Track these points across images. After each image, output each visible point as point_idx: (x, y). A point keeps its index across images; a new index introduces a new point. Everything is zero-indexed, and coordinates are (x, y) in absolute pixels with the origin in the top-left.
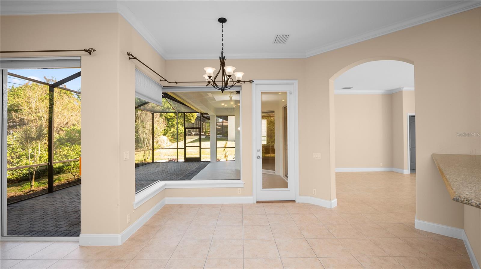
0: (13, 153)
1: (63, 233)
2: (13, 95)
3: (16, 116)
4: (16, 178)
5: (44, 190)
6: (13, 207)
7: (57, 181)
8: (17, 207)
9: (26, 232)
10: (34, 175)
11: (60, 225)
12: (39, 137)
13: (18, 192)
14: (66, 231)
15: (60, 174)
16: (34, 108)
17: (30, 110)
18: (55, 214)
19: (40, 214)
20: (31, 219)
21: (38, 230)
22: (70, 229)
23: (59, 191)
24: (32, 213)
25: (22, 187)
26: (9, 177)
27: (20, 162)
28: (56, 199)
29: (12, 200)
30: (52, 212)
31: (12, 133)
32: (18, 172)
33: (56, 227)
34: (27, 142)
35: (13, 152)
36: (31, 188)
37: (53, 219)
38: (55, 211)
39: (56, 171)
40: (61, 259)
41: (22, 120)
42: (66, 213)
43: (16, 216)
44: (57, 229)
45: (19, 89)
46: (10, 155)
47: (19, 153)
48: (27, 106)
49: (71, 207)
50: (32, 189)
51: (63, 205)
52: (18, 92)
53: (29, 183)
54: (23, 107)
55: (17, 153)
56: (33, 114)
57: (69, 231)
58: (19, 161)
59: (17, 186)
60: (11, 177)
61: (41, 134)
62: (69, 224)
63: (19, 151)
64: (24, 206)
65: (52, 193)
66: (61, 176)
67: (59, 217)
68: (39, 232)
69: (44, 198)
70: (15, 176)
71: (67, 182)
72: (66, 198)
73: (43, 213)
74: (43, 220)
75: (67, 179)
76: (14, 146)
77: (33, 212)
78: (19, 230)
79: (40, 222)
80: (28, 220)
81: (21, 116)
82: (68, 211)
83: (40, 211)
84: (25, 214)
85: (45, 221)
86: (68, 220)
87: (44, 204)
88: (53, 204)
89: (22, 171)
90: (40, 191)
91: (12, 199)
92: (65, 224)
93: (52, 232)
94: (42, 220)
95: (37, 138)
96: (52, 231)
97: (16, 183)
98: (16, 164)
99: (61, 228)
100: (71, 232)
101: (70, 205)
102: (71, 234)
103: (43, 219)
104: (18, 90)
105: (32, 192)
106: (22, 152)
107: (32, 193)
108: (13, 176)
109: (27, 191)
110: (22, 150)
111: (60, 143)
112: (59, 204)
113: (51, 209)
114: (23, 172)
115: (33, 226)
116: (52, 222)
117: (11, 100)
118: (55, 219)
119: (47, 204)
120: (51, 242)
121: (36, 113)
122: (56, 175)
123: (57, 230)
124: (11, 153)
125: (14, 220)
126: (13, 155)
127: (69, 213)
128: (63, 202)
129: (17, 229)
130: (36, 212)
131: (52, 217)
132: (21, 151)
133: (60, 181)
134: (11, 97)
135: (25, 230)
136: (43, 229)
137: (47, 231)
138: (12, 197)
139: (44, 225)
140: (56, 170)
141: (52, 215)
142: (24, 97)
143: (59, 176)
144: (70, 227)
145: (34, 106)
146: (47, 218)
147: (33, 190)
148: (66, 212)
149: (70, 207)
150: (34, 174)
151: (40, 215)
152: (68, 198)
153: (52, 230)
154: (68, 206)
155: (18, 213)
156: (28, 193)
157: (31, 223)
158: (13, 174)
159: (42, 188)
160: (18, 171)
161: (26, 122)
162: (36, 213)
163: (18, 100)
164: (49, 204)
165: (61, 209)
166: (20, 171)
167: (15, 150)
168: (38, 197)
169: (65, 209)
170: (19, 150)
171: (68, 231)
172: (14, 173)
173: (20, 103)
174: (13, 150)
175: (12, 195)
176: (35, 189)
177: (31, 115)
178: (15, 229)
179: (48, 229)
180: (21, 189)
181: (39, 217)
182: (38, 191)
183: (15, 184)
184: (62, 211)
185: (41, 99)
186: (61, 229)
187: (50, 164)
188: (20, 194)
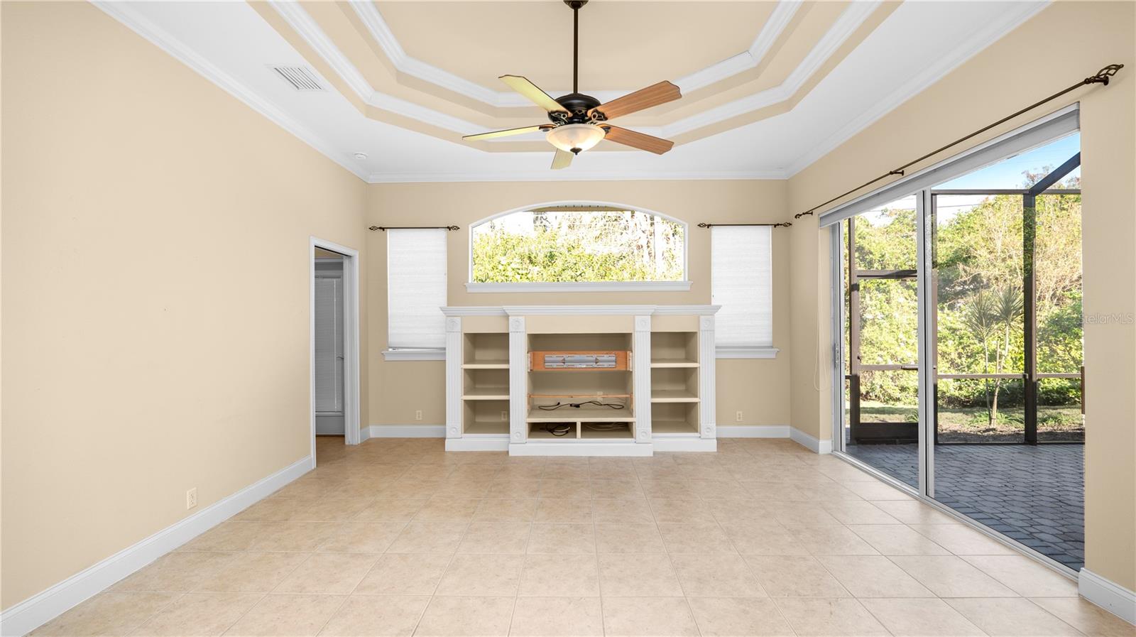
0: (960, 347)
1: (1047, 547)
2: (961, 229)
3: (965, 271)
4: (965, 397)
5: (1017, 435)
6: (952, 451)
7: (1051, 422)
8: (960, 453)
9: (968, 507)
10: (996, 397)
11: (1042, 525)
12: (1006, 314)
13: (967, 426)
14: (1053, 545)
15: (1062, 407)
16: (999, 251)
17: (992, 256)
18: (1033, 496)
19: (1000, 483)
20: (982, 486)
21: (992, 514)
22: (1065, 545)
23: (1049, 446)
24: (986, 476)
25: (975, 417)
26: (954, 393)
27: (973, 365)
28: (1041, 462)
29: (954, 438)
30: (1027, 490)
31: (960, 307)
32: (969, 386)
33: (1031, 526)
34: (982, 325)
35: (960, 343)
36: (990, 424)
37: (1026, 506)
38: (1033, 489)
39: (1052, 397)
40: (1026, 598)
41: (976, 279)
42: (1061, 504)
43: (955, 469)
44: (1032, 530)
45: (971, 215)
46: (956, 350)
47: (972, 347)
48: (986, 248)
49: (1077, 494)
50: (992, 427)
51: (1058, 482)
52: (969, 221)
53: (987, 413)
54: (978, 252)
55: (969, 346)
56: (999, 263)
57: (1061, 550)
58: (972, 363)
59: (966, 413)
60: (957, 393)
61: (1009, 307)
62: (1064, 533)
63: (973, 344)
64: (972, 456)
65: (1034, 447)
66: (1065, 411)
67: (1042, 506)
68: (992, 518)
69: (1014, 453)
70: (964, 393)
71: (1078, 429)
72: (1068, 468)
73: (1007, 484)
74: (1005, 498)
75: (1079, 422)
76: (962, 332)
77: (986, 474)
78: (958, 498)
79: (997, 499)
80: (973, 485)
81: (975, 271)
82: (1069, 503)
83: (1000, 477)
84: (972, 472)
85: (1009, 502)
86: (1062, 522)
87: (1011, 465)
88: (1032, 472)
89: (976, 384)
90: (1009, 435)
91: (953, 436)
92: (1053, 527)
93: (1019, 531)
94: (1002, 498)
95: (1000, 316)
96: (1020, 529)
97: (966, 406)
98: (966, 369)
99: (1042, 532)
100: (1066, 554)
101: (1076, 490)
102: (1066, 559)
103: (1006, 496)
104: (969, 217)
105: (991, 433)
106: (978, 346)
107: (992, 436)
108: (960, 392)
109: (983, 428)
110: (976, 341)
111: (1059, 330)
112: (1048, 477)
113: (1026, 481)
114: (978, 386)
115: (984, 503)
116: (1023, 511)
117: (956, 241)
118: (1032, 506)
119: (1018, 468)
120: (1010, 548)
121: (1004, 260)
122: (1052, 407)
123: (1031, 533)
124: (958, 346)
125: (951, 476)
126: (961, 350)
127: (1069, 508)
128: (1057, 475)
129: (954, 494)
130: (993, 475)
131: (1025, 499)
132: (975, 344)
133: (1060, 422)
134: (956, 235)
135: (967, 502)
136: (1002, 516)
137: (1010, 525)
138: (956, 431)
139: (1005, 510)
140: (1053, 394)
141: (1024, 494)
142: (980, 229)
143: (1059, 411)
144: (1065, 541)
145: (1000, 245)
146: (1015, 498)
147: (994, 429)
148: (1060, 501)
149: (1074, 494)
150: (996, 394)
151: (1000, 485)
152: (1072, 468)
153: (1020, 527)
154: (1071, 489)
155: (959, 466)
156: (984, 432)
157: (980, 493)
158: (961, 389)
159: (1014, 429)
160: (969, 383)
161: (985, 280)
162: (992, 477)
163: (969, 238)
164: (1023, 468)
165: (1050, 489)
166: (973, 385)
167: (965, 340)
168: (1001, 447)
169: (1059, 493)
170: (972, 341)
171: (1056, 547)
172: (962, 386)
173: (972, 243)
174: (962, 341)
175: (956, 429)
176: (999, 428)
177: (995, 266)
178: (950, 494)
179: (1011, 521)
180: (972, 422)
181: (998, 489)
182: (1003, 433)
183: (964, 409)
184: (1051, 494)
185: (1014, 228)
186: (1042, 536)
187: (1027, 378)
188: (969, 430)
